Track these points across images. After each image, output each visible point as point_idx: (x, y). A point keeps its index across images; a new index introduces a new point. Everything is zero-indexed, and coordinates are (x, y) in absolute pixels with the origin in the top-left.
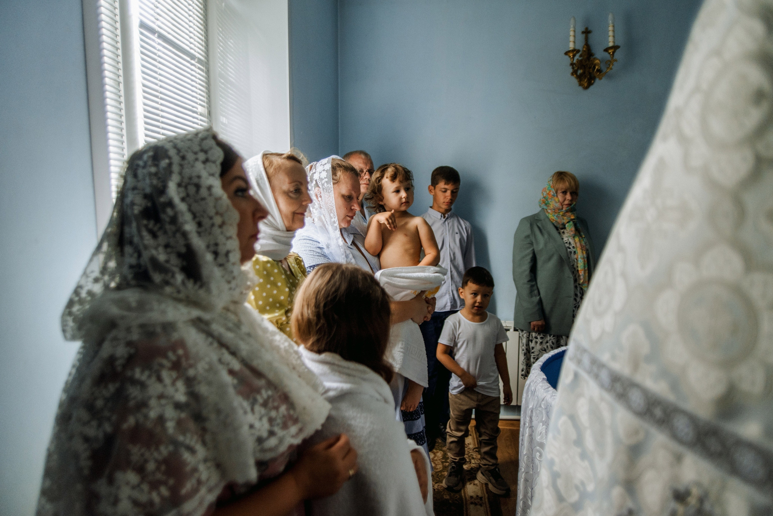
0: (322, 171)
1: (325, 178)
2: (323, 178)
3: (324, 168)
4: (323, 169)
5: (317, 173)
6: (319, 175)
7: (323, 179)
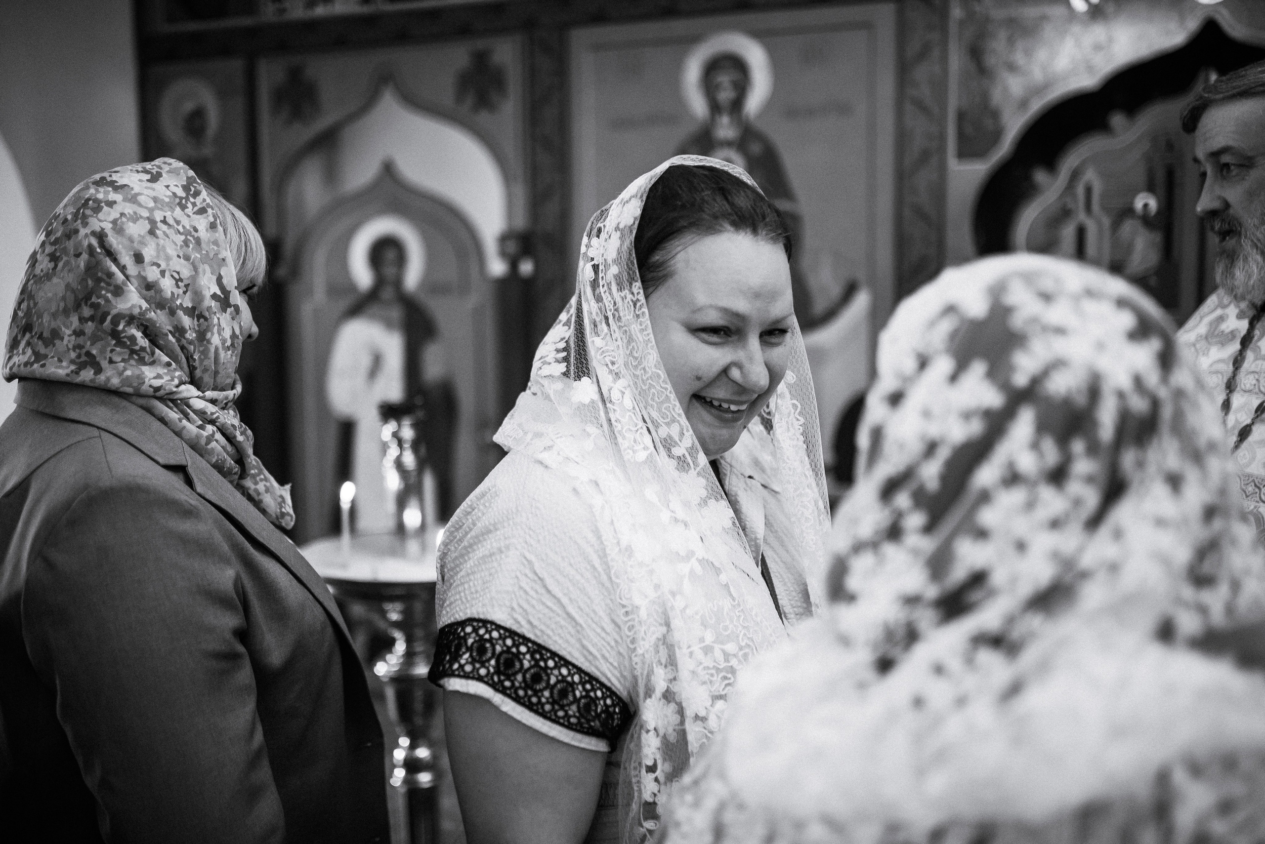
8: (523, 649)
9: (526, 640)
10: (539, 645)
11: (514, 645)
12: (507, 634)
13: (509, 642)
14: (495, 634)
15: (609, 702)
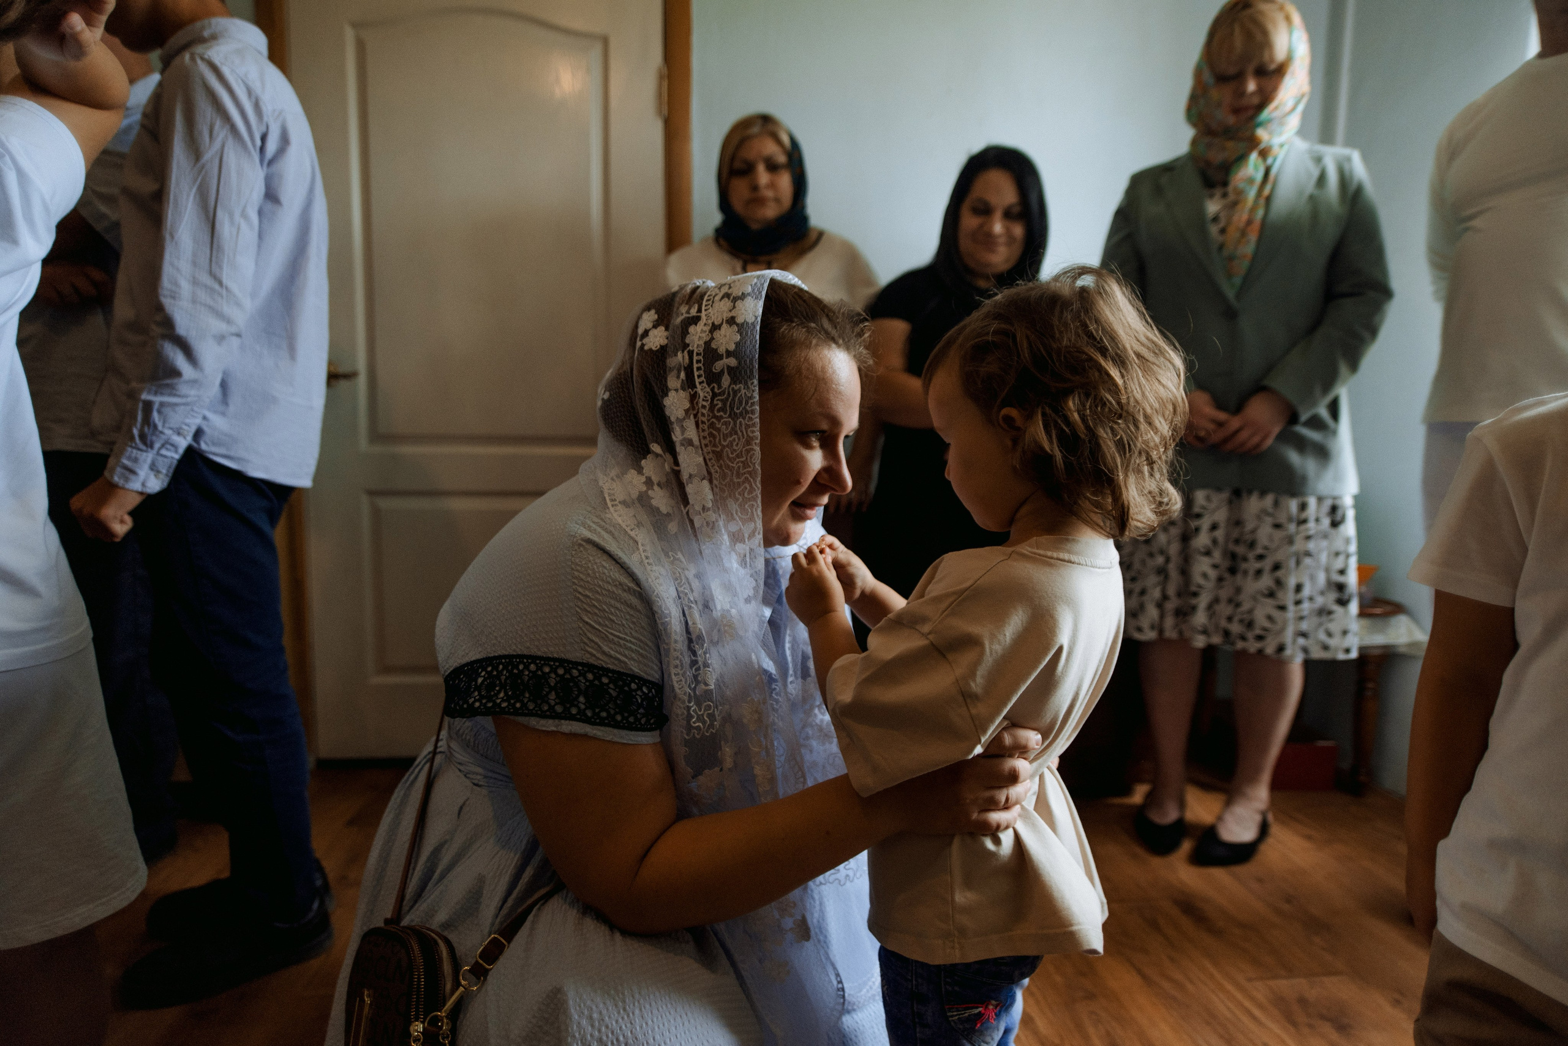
0: (724, 325)
1: (729, 354)
2: (722, 350)
3: (733, 314)
4: (727, 315)
5: (701, 324)
6: (706, 337)
7: (720, 357)
8: (605, 680)
9: (606, 671)
10: (619, 672)
11: (595, 678)
12: (586, 669)
13: (561, 671)
14: (575, 673)
15: (645, 690)
